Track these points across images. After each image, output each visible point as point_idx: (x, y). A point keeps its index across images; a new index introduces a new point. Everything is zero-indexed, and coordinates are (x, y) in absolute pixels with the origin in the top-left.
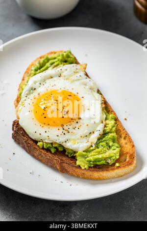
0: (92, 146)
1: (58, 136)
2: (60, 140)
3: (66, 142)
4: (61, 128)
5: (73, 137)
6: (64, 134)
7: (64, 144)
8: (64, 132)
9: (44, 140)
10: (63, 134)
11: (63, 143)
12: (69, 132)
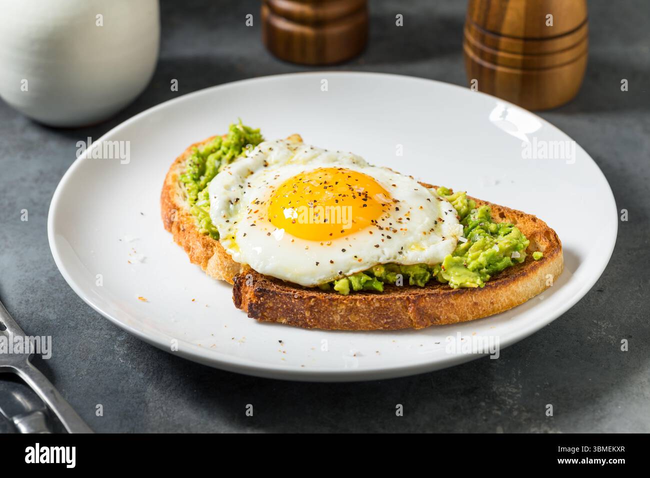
0: (459, 243)
1: (377, 246)
2: (387, 253)
3: (400, 253)
4: (375, 229)
5: (411, 239)
6: (389, 237)
7: (400, 259)
8: (387, 233)
9: (348, 271)
10: (385, 238)
11: (395, 258)
12: (395, 231)
